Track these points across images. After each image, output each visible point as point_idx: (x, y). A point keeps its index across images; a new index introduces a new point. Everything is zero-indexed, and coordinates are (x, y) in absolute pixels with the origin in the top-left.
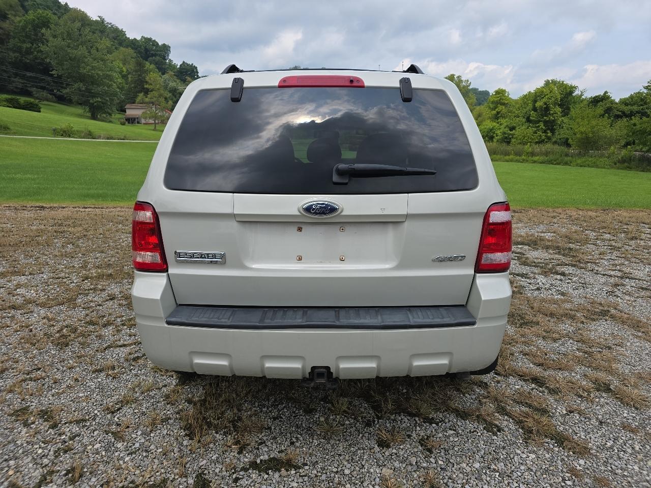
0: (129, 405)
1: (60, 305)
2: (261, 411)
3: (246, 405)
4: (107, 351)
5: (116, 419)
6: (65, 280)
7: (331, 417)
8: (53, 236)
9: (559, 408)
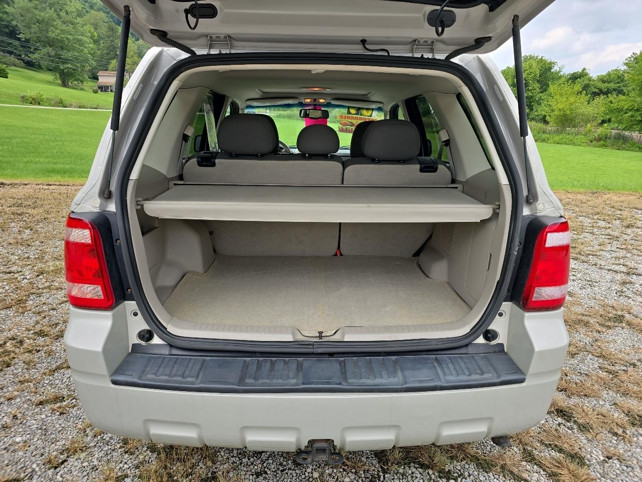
0: (76, 456)
1: (7, 308)
2: (241, 464)
3: (222, 453)
4: (56, 374)
5: (58, 477)
6: (16, 276)
7: (327, 471)
8: (10, 219)
9: (594, 452)
